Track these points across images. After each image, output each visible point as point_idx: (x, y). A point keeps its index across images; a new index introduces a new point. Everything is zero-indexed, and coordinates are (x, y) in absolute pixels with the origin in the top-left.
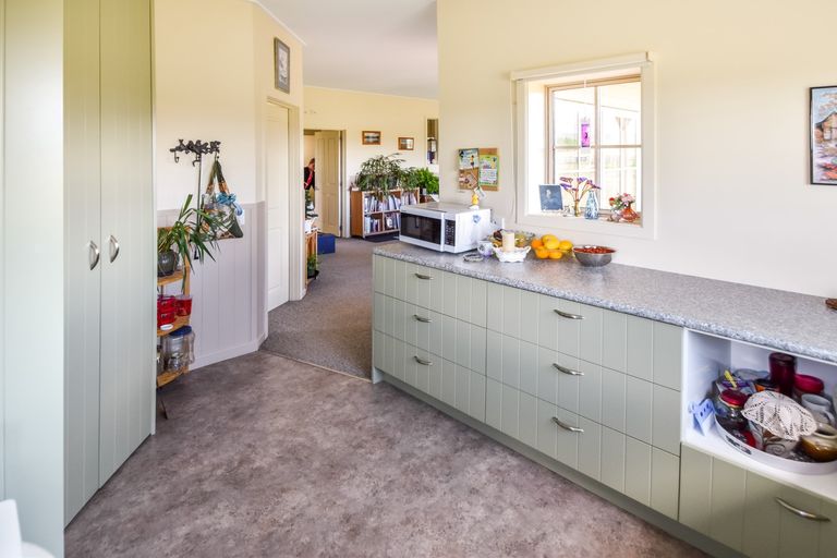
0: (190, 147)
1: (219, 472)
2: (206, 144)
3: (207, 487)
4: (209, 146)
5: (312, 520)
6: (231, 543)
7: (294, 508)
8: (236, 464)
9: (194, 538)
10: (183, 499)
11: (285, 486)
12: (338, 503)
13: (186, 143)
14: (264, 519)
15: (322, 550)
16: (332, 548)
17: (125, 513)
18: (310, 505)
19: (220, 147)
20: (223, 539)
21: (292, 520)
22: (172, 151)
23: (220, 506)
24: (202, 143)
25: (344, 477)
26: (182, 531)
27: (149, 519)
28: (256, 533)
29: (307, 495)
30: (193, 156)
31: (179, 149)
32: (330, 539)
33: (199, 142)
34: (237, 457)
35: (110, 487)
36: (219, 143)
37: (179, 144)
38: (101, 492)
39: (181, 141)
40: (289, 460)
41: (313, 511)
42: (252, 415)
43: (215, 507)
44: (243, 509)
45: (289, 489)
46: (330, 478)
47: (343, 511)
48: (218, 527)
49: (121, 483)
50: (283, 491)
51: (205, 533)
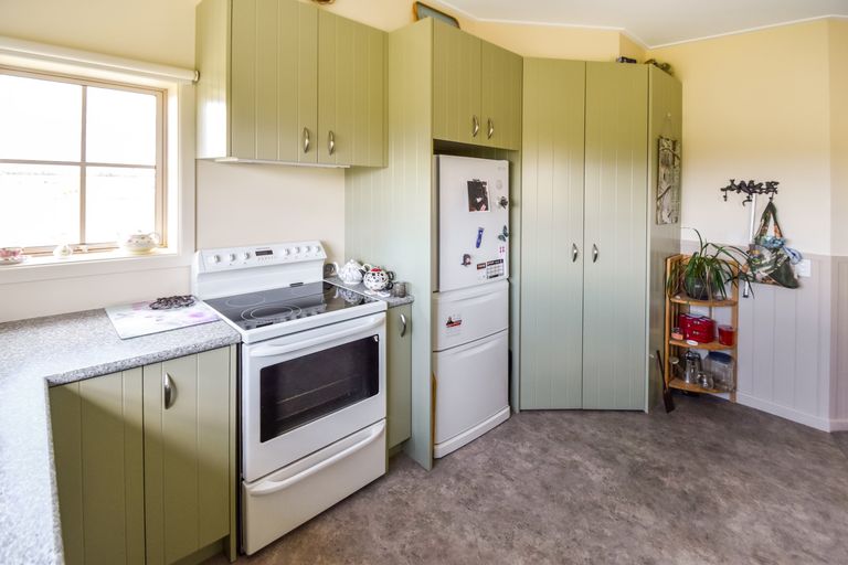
0: (741, 187)
1: (639, 459)
2: (761, 184)
3: (620, 457)
4: (764, 187)
5: (630, 533)
6: (579, 486)
7: (634, 516)
8: (655, 466)
9: (575, 466)
10: (602, 448)
11: (655, 505)
12: (663, 552)
13: (737, 183)
14: (611, 499)
15: (604, 547)
16: (610, 554)
17: (576, 428)
18: (646, 528)
19: (778, 187)
20: (581, 480)
21: (622, 518)
22: (722, 190)
23: (608, 470)
24: (756, 183)
25: (702, 553)
26: (576, 457)
27: (577, 439)
28: (597, 497)
29: (655, 523)
30: (744, 195)
31: (730, 188)
32: (618, 552)
33: (752, 182)
34: (662, 464)
35: (589, 414)
36: (777, 183)
37: (729, 184)
38: (582, 411)
39: (732, 181)
40: (688, 500)
41: (640, 532)
42: (721, 459)
43: (605, 467)
44: (615, 484)
45: (653, 509)
46: (688, 538)
47: (658, 558)
48: (590, 474)
49: (595, 416)
50: (649, 505)
51: (581, 469)
